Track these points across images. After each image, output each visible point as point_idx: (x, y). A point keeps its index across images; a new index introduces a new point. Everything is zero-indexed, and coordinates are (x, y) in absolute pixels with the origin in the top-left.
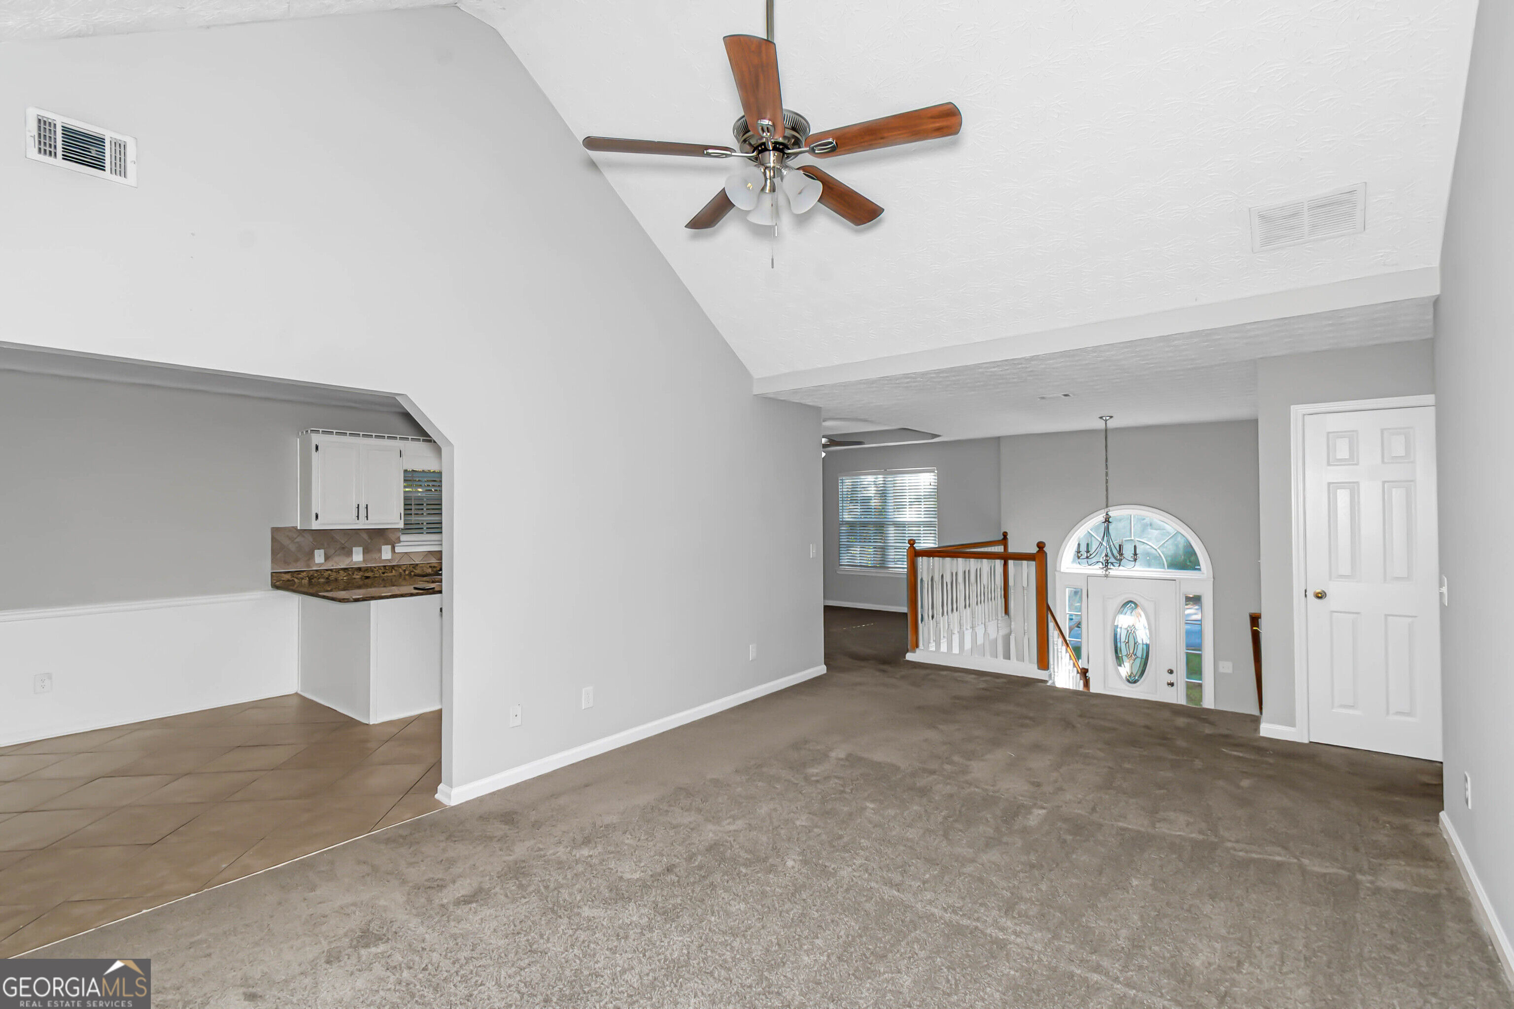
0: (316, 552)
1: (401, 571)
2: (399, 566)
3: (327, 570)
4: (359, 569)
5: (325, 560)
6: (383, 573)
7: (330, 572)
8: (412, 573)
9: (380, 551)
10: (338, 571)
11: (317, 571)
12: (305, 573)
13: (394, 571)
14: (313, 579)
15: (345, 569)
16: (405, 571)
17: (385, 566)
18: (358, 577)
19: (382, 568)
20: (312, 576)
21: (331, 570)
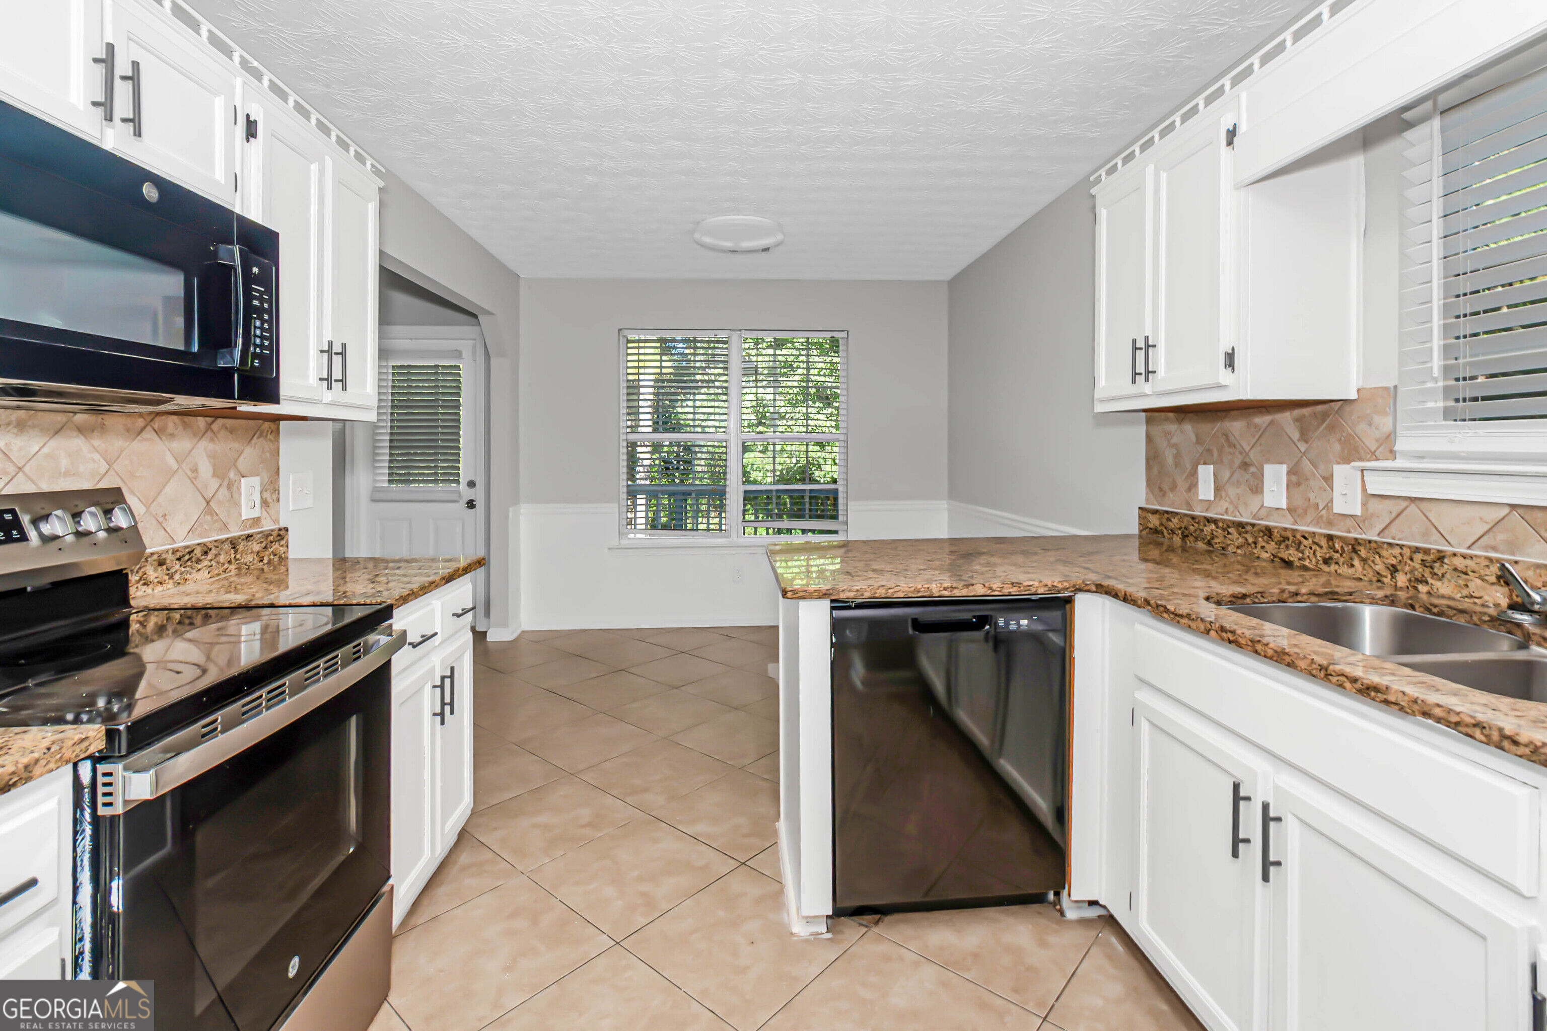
0: (1201, 468)
1: (1380, 567)
2: (1376, 548)
3: (1209, 520)
4: (1268, 532)
5: (1215, 496)
6: (1327, 561)
7: (1213, 526)
8: (1423, 588)
9: (1329, 479)
10: (1227, 526)
11: (1193, 518)
12: (1175, 520)
13: (1356, 562)
14: (1187, 536)
15: (1240, 526)
16: (1394, 570)
17: (1330, 538)
18: (1265, 555)
19: (1323, 542)
20: (1186, 528)
21: (1215, 521)
